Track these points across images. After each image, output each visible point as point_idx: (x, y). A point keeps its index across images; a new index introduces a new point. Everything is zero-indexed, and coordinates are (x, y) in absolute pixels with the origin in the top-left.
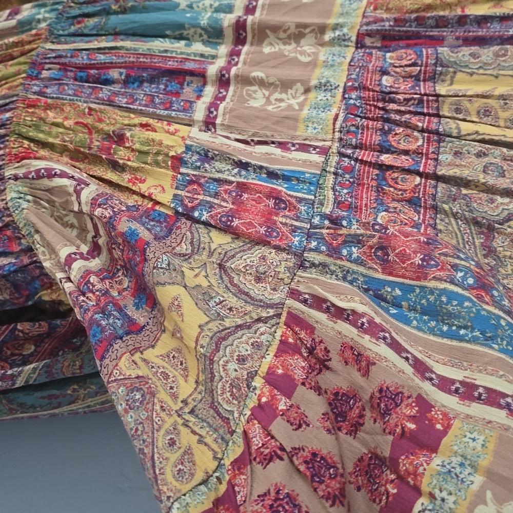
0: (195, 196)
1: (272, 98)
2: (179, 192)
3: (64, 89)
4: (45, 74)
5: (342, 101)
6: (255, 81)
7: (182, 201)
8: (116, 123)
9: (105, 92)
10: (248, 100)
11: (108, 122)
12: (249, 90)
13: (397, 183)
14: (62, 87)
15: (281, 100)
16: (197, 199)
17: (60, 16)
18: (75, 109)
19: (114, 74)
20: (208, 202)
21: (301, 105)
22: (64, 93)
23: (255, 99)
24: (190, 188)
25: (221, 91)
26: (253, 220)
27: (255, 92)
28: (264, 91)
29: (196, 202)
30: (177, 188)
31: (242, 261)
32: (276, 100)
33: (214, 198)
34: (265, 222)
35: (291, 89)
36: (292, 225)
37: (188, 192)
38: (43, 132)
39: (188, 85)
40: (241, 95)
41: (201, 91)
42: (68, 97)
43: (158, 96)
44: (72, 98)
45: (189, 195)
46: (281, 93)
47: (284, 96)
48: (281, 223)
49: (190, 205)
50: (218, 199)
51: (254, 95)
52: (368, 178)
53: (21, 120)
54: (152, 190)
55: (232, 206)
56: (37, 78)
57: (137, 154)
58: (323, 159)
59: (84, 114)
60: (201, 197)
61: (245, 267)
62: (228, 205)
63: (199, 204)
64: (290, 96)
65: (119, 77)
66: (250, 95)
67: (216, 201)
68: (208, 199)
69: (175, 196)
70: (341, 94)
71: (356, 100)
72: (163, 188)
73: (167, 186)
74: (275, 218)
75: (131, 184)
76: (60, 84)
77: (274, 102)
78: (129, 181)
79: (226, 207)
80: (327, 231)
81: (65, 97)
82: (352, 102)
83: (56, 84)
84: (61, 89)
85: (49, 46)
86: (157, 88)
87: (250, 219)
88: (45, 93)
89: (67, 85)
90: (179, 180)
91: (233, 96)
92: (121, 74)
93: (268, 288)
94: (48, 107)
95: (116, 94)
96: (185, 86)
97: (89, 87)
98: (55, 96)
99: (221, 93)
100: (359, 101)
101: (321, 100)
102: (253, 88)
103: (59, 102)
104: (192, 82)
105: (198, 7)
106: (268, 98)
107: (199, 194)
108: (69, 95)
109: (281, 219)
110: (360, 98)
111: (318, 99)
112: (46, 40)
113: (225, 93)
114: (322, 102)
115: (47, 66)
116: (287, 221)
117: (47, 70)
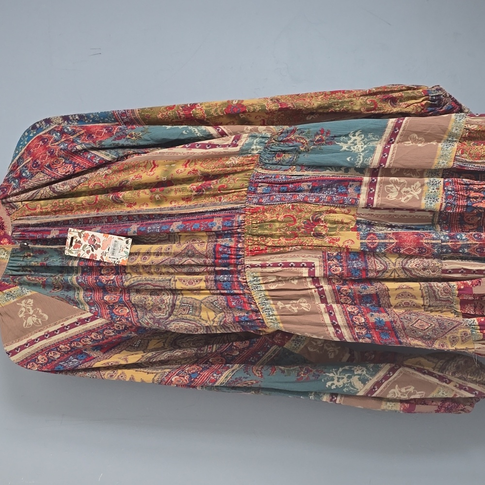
0: (374, 241)
1: (402, 191)
2: (363, 241)
3: (273, 199)
4: (260, 190)
5: (443, 193)
6: (392, 182)
7: (367, 245)
8: (311, 211)
9: (301, 196)
10: (388, 194)
11: (306, 211)
12: (388, 187)
13: (469, 221)
14: (272, 197)
15: (407, 192)
16: (376, 243)
17: (266, 149)
18: (283, 208)
19: (304, 186)
20: (383, 243)
21: (420, 195)
22: (273, 201)
23: (392, 192)
24: (369, 237)
25: (372, 189)
26: (410, 246)
27: (392, 188)
28: (397, 187)
29: (376, 244)
30: (361, 239)
31: (412, 263)
32: (404, 192)
33: (385, 239)
34: (417, 245)
35: (413, 185)
36: (431, 243)
37: (368, 240)
38: (266, 229)
39: (350, 186)
40: (384, 191)
41: (359, 190)
42: (277, 203)
43: (335, 197)
44: (279, 203)
45: (370, 241)
46: (407, 188)
47: (409, 189)
48: (425, 243)
49: (372, 246)
50: (387, 239)
51: (391, 190)
52: (455, 220)
53: (250, 224)
54: (346, 244)
55: (396, 241)
56: (254, 193)
57: (328, 229)
58: (432, 215)
59: (289, 209)
60: (377, 241)
61: (416, 265)
62: (393, 241)
63: (378, 245)
64: (412, 189)
65: (308, 188)
66: (388, 191)
67: (387, 241)
68: (382, 241)
69: (361, 243)
70: (442, 187)
71: (451, 191)
72: (353, 241)
73: (355, 240)
74: (421, 241)
75: (331, 244)
76: (270, 196)
77: (403, 193)
78: (330, 242)
79: (393, 243)
80: (451, 243)
81: (275, 203)
82: (449, 193)
83: (268, 196)
84: (271, 198)
85: (260, 170)
86: (332, 191)
87: (409, 246)
88: (262, 203)
89: (275, 195)
90: (361, 235)
91: (379, 192)
92: (309, 186)
93: (430, 271)
94: (265, 211)
95: (308, 197)
96: (349, 187)
97: (290, 194)
98: (268, 204)
99: (372, 190)
100: (453, 192)
101: (431, 192)
102: (390, 186)
103: (272, 206)
104: (353, 185)
105: (354, 148)
106: (400, 191)
107: (376, 239)
108: (278, 202)
109: (425, 241)
110: (454, 190)
111: (430, 191)
112: (257, 166)
113: (374, 190)
114: (432, 194)
115: (260, 184)
116: (429, 242)
117: (260, 187)
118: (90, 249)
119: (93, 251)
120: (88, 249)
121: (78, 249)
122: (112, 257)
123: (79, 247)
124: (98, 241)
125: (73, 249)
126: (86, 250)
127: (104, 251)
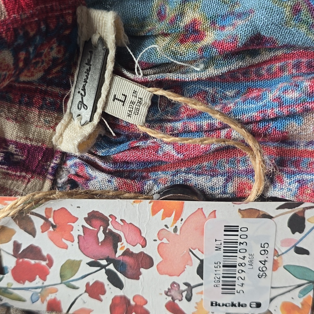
118: (102, 276)
119: (119, 284)
120: (91, 280)
121: (38, 282)
122: (228, 299)
123: (44, 275)
124: (133, 236)
125: (16, 285)
126: (82, 285)
127: (180, 280)
